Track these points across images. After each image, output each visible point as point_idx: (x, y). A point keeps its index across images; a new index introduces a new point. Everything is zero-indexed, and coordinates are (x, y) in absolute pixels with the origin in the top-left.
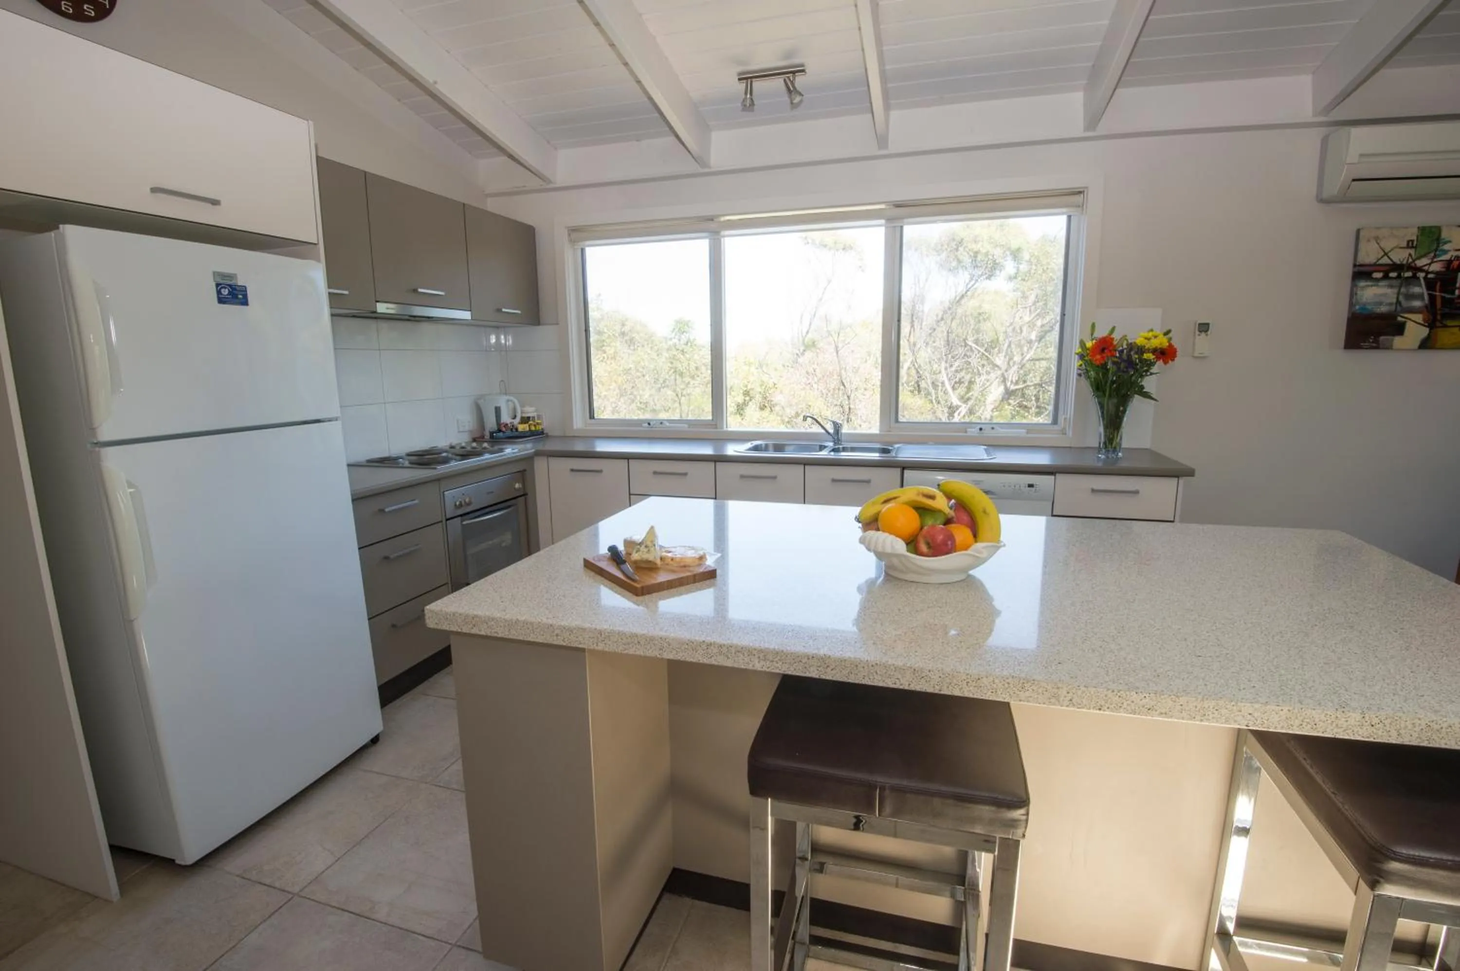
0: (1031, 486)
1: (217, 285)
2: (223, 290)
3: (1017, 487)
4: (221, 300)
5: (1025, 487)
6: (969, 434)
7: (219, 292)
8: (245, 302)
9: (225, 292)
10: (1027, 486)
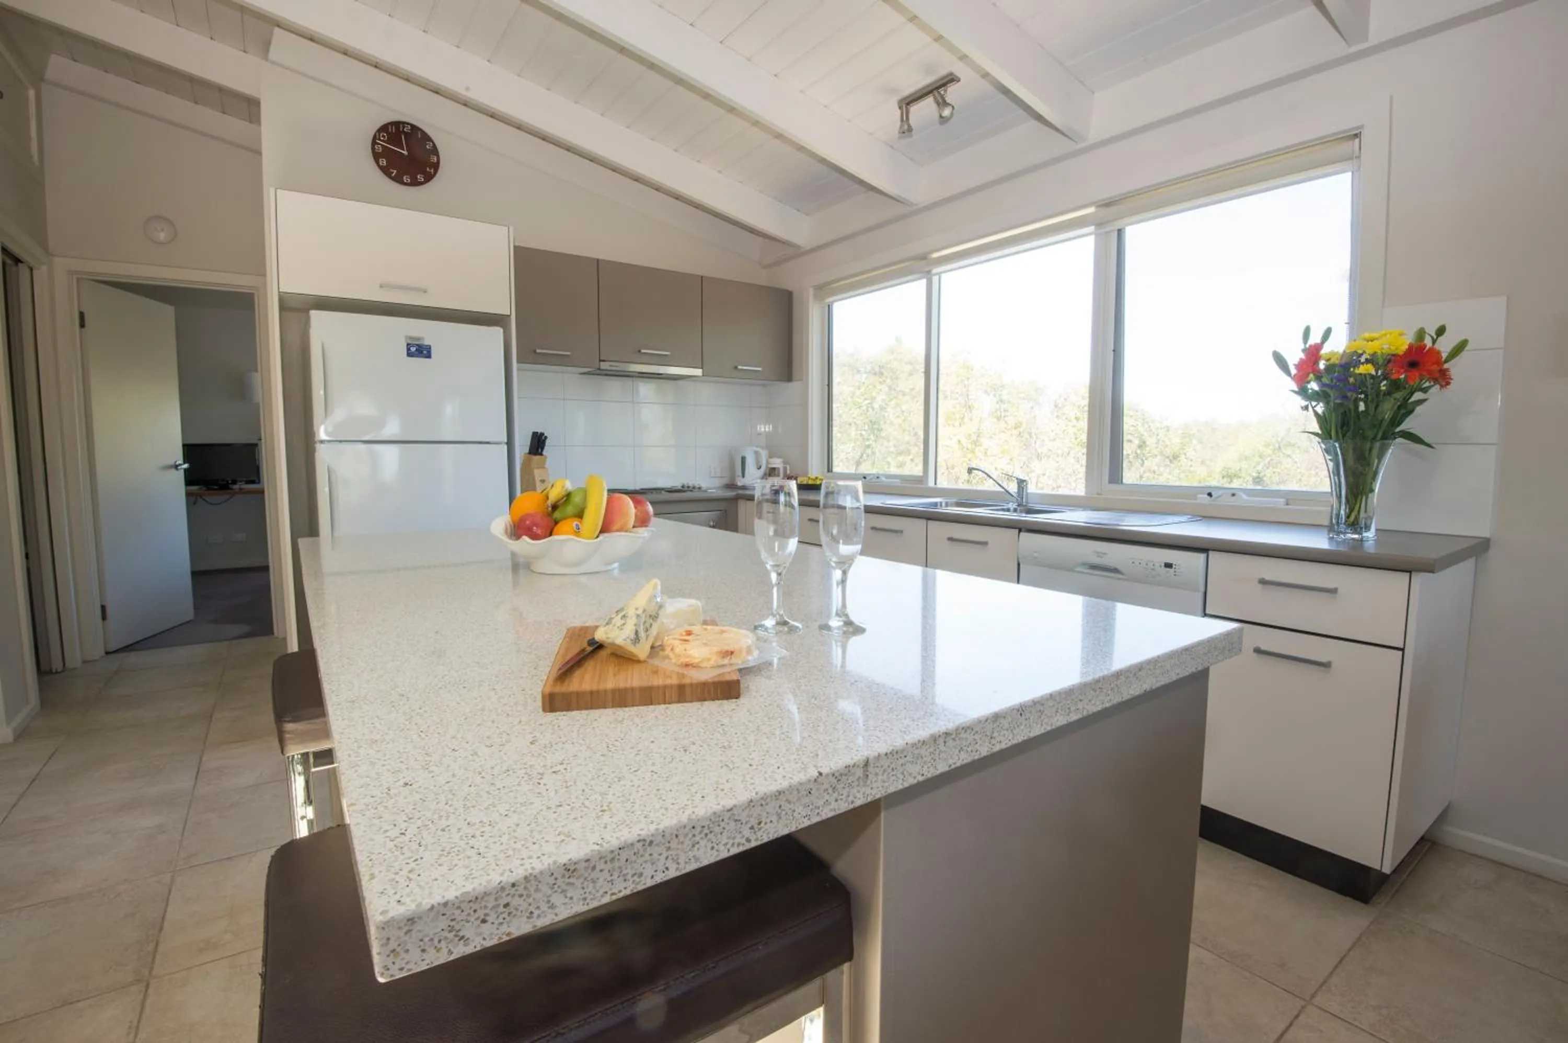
0: (1168, 565)
1: (408, 345)
2: (411, 348)
3: (1151, 565)
4: (410, 354)
5: (1161, 566)
6: (1198, 501)
7: (408, 349)
8: (429, 356)
9: (413, 349)
10: (1163, 565)
